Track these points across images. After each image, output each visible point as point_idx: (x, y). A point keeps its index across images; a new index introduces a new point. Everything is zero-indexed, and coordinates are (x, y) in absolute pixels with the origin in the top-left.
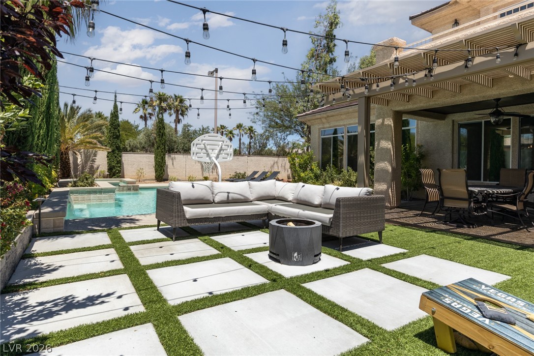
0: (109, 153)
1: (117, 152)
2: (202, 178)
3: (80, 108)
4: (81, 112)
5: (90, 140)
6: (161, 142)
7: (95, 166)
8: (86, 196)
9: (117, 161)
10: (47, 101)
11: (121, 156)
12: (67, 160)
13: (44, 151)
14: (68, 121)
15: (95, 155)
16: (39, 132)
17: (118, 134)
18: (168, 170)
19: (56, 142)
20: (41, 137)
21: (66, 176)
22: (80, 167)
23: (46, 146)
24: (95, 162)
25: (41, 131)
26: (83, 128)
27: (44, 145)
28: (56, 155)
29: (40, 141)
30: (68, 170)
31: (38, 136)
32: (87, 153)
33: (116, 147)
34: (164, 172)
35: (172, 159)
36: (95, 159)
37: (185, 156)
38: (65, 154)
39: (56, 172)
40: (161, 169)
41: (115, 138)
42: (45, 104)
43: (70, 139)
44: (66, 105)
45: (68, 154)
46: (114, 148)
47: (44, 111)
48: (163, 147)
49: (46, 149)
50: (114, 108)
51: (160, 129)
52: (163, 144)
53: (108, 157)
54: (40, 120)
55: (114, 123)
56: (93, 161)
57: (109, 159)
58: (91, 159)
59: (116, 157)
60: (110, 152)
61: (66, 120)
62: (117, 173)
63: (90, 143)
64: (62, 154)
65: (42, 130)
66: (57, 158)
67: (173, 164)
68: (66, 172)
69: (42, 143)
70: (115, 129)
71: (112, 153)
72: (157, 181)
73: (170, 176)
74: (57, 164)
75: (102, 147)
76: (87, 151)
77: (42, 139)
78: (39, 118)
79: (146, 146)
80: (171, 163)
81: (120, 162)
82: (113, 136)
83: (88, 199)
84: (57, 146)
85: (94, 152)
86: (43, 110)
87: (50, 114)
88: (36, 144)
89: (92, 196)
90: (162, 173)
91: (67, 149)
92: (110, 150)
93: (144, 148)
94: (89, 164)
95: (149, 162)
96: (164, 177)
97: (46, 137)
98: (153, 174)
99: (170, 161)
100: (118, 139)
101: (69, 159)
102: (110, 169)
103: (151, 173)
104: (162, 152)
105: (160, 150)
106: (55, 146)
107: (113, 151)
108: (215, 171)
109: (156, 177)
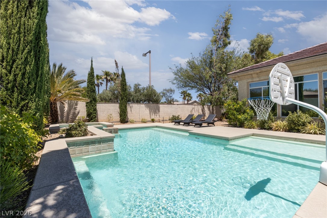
0: (87, 103)
1: (93, 102)
2: (150, 120)
3: (65, 69)
4: (66, 72)
5: (74, 93)
6: (124, 95)
7: (76, 112)
8: (84, 148)
9: (94, 109)
10: (36, 29)
11: (96, 106)
12: (55, 109)
13: (32, 94)
14: (57, 78)
15: (76, 105)
16: (25, 68)
17: (94, 89)
18: (128, 115)
19: (47, 94)
20: (27, 76)
21: (55, 121)
22: (65, 114)
23: (35, 88)
24: (76, 109)
25: (28, 68)
26: (68, 83)
27: (32, 86)
28: (47, 104)
29: (26, 80)
30: (56, 117)
31: (24, 74)
32: (71, 103)
33: (93, 98)
34: (126, 116)
35: (131, 107)
36: (77, 107)
37: (139, 105)
38: (54, 104)
39: (47, 119)
40: (125, 114)
41: (92, 92)
42: (33, 32)
43: (58, 92)
44: (55, 66)
45: (56, 104)
46: (92, 99)
47: (31, 41)
48: (126, 99)
49: (34, 92)
50: (91, 70)
51: (124, 85)
52: (125, 96)
53: (86, 106)
54: (26, 51)
55: (91, 81)
56: (75, 109)
57: (88, 108)
58: (73, 108)
59: (93, 106)
60: (89, 102)
61: (55, 76)
62: (94, 118)
63: (75, 95)
64: (51, 104)
65: (28, 66)
66: (47, 107)
67: (131, 111)
68: (55, 118)
69: (29, 83)
70: (92, 85)
71: (90, 103)
72: (122, 123)
73: (129, 119)
74: (48, 112)
75: (82, 98)
76: (71, 102)
77: (29, 78)
78: (24, 49)
79: (112, 98)
80: (130, 110)
81: (95, 110)
82: (91, 90)
83: (86, 150)
84: (47, 96)
85: (75, 102)
86: (30, 39)
87: (40, 48)
88: (19, 84)
89: (91, 147)
90: (125, 117)
91: (55, 100)
92: (89, 101)
93: (111, 99)
94: (72, 111)
95: (115, 109)
96: (126, 120)
97: (35, 76)
98: (118, 118)
99: (129, 108)
100: (94, 93)
101: (57, 108)
102: (89, 115)
103: (117, 117)
104: (125, 102)
105: (123, 101)
106: (46, 97)
107: (91, 101)
108: (158, 114)
109: (120, 120)
